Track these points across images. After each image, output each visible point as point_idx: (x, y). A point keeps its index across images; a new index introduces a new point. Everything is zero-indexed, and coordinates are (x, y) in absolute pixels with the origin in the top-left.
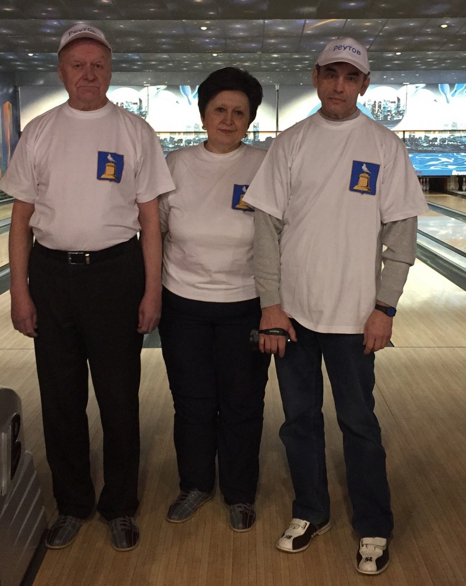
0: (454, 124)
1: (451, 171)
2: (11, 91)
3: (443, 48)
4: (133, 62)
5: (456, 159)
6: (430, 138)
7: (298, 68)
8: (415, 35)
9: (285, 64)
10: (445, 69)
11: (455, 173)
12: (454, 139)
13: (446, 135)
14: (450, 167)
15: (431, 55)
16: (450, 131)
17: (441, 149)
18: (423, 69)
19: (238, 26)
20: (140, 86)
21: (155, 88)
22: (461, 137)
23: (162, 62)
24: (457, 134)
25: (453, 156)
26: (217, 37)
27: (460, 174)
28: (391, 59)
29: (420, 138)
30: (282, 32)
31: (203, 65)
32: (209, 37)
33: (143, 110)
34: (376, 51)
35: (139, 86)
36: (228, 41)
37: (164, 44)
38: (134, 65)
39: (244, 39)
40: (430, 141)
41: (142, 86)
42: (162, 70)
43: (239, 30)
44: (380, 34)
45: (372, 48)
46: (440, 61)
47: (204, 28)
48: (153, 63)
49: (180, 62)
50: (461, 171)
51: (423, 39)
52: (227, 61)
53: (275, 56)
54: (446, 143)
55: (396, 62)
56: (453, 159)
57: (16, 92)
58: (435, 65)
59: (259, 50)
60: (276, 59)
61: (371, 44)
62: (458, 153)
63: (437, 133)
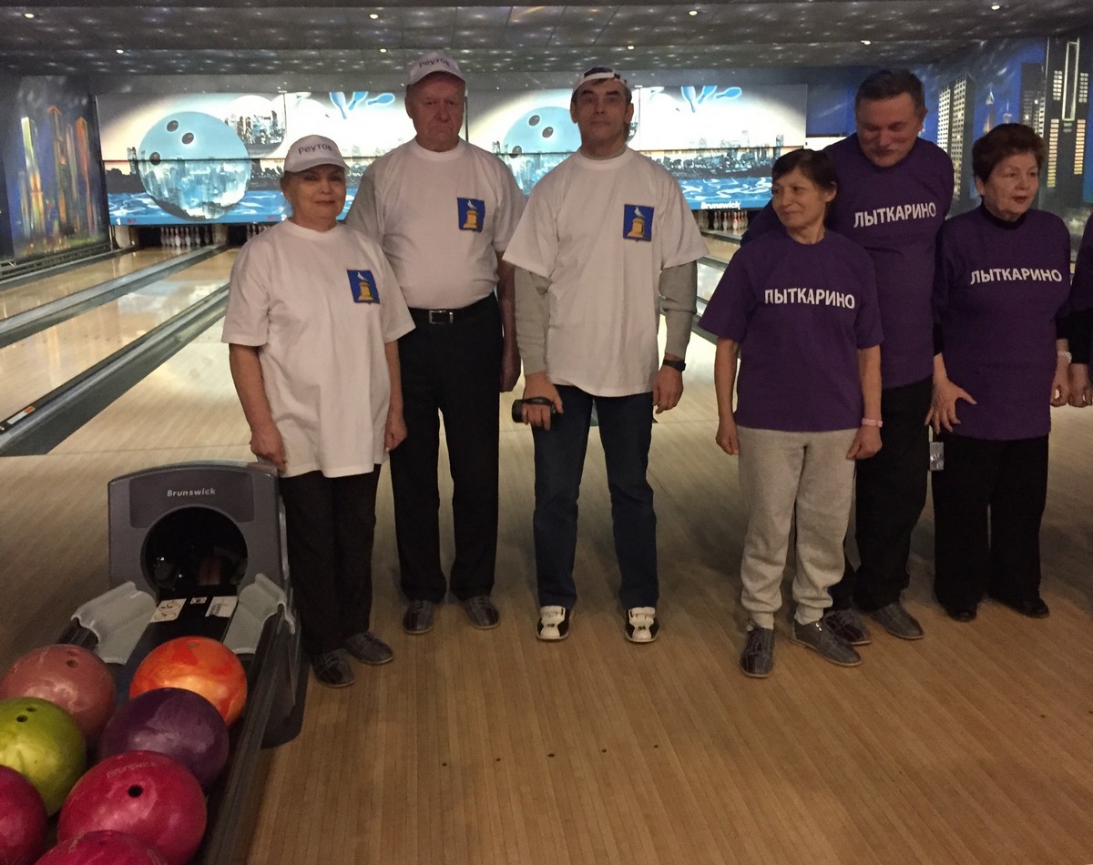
0: (703, 141)
1: (700, 203)
2: (84, 101)
3: (690, 42)
4: (267, 60)
5: (706, 187)
6: (672, 161)
7: (497, 67)
8: (656, 25)
9: (478, 63)
10: (692, 67)
11: (704, 206)
12: (703, 161)
13: (692, 156)
14: (698, 198)
15: (673, 50)
16: (697, 150)
17: (686, 175)
18: (663, 68)
19: (421, 13)
20: (273, 93)
21: (293, 95)
22: (711, 158)
23: (308, 60)
24: (706, 155)
25: (702, 184)
26: (389, 27)
27: (711, 208)
28: (621, 55)
29: (659, 160)
30: (480, 20)
31: (366, 65)
32: (381, 28)
33: (279, 127)
34: (602, 46)
35: (270, 92)
36: (405, 33)
37: (317, 37)
38: (269, 65)
39: (429, 31)
40: (671, 164)
41: (276, 93)
42: (308, 72)
43: (422, 18)
44: (611, 23)
45: (600, 41)
46: (685, 56)
47: (374, 16)
48: (296, 62)
49: (334, 60)
50: (711, 203)
51: (667, 29)
52: (399, 58)
53: (467, 51)
54: (692, 167)
55: (628, 59)
56: (701, 188)
57: (91, 103)
58: (678, 62)
59: (447, 45)
60: (466, 57)
61: (598, 36)
62: (707, 179)
63: (680, 152)
